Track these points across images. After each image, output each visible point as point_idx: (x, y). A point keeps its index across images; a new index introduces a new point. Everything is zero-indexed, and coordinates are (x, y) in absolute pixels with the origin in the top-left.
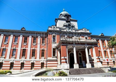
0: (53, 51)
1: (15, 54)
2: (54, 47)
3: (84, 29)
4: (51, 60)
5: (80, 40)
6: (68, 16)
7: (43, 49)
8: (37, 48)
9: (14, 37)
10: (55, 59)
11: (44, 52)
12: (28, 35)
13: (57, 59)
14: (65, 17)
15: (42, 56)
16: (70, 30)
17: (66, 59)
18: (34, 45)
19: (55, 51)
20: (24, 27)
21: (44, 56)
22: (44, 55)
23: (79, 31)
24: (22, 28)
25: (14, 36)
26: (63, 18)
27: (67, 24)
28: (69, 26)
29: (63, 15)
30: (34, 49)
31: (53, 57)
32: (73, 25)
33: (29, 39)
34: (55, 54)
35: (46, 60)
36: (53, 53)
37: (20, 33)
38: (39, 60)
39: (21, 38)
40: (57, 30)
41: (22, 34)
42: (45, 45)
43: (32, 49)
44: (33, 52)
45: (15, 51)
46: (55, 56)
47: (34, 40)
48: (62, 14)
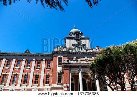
0: (58, 76)
1: (16, 81)
2: (59, 72)
3: (97, 48)
4: (56, 88)
5: (87, 61)
6: (77, 34)
7: (48, 74)
8: (41, 73)
9: (17, 61)
10: (60, 86)
11: (49, 78)
12: (31, 58)
13: (62, 86)
14: (74, 35)
15: (46, 83)
16: (80, 51)
17: (68, 87)
18: (37, 69)
19: (61, 76)
20: (28, 50)
21: (48, 83)
22: (48, 81)
23: (91, 51)
24: (26, 51)
25: (16, 59)
26: (73, 36)
27: (76, 43)
28: (78, 45)
29: (73, 33)
30: (37, 74)
31: (58, 84)
32: (84, 44)
33: (32, 62)
34: (61, 80)
35: (50, 87)
36: (58, 78)
37: (23, 57)
38: (42, 87)
39: (24, 62)
40: (63, 51)
41: (25, 57)
42: (50, 69)
43: (35, 74)
44: (36, 78)
45: (17, 77)
46: (61, 82)
47: (38, 64)
48: (71, 32)
